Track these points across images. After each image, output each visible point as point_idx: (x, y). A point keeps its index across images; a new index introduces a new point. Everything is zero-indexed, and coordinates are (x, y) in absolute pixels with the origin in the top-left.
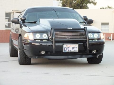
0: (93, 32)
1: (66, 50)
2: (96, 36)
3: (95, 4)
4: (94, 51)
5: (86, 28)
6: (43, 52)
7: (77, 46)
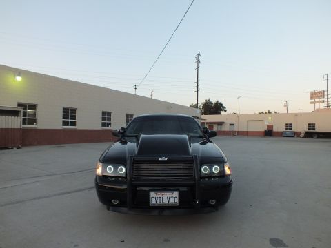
0: (211, 162)
1: (154, 202)
4: (211, 201)
7: (176, 194)
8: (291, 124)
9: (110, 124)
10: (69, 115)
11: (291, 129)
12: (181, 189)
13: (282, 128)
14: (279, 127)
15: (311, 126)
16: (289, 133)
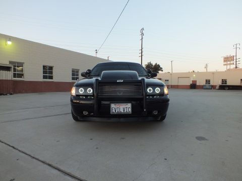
0: (154, 85)
1: (114, 111)
2: (158, 90)
3: (162, 71)
4: (154, 111)
5: (144, 79)
6: (85, 113)
7: (129, 105)
8: (209, 80)
9: (78, 78)
10: (48, 71)
11: (210, 83)
12: (133, 102)
13: (203, 83)
14: (201, 82)
15: (224, 81)
16: (208, 86)
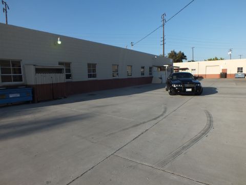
8: (242, 68)
9: (118, 74)
11: (242, 72)
13: (235, 72)
14: (232, 71)
16: (241, 75)
